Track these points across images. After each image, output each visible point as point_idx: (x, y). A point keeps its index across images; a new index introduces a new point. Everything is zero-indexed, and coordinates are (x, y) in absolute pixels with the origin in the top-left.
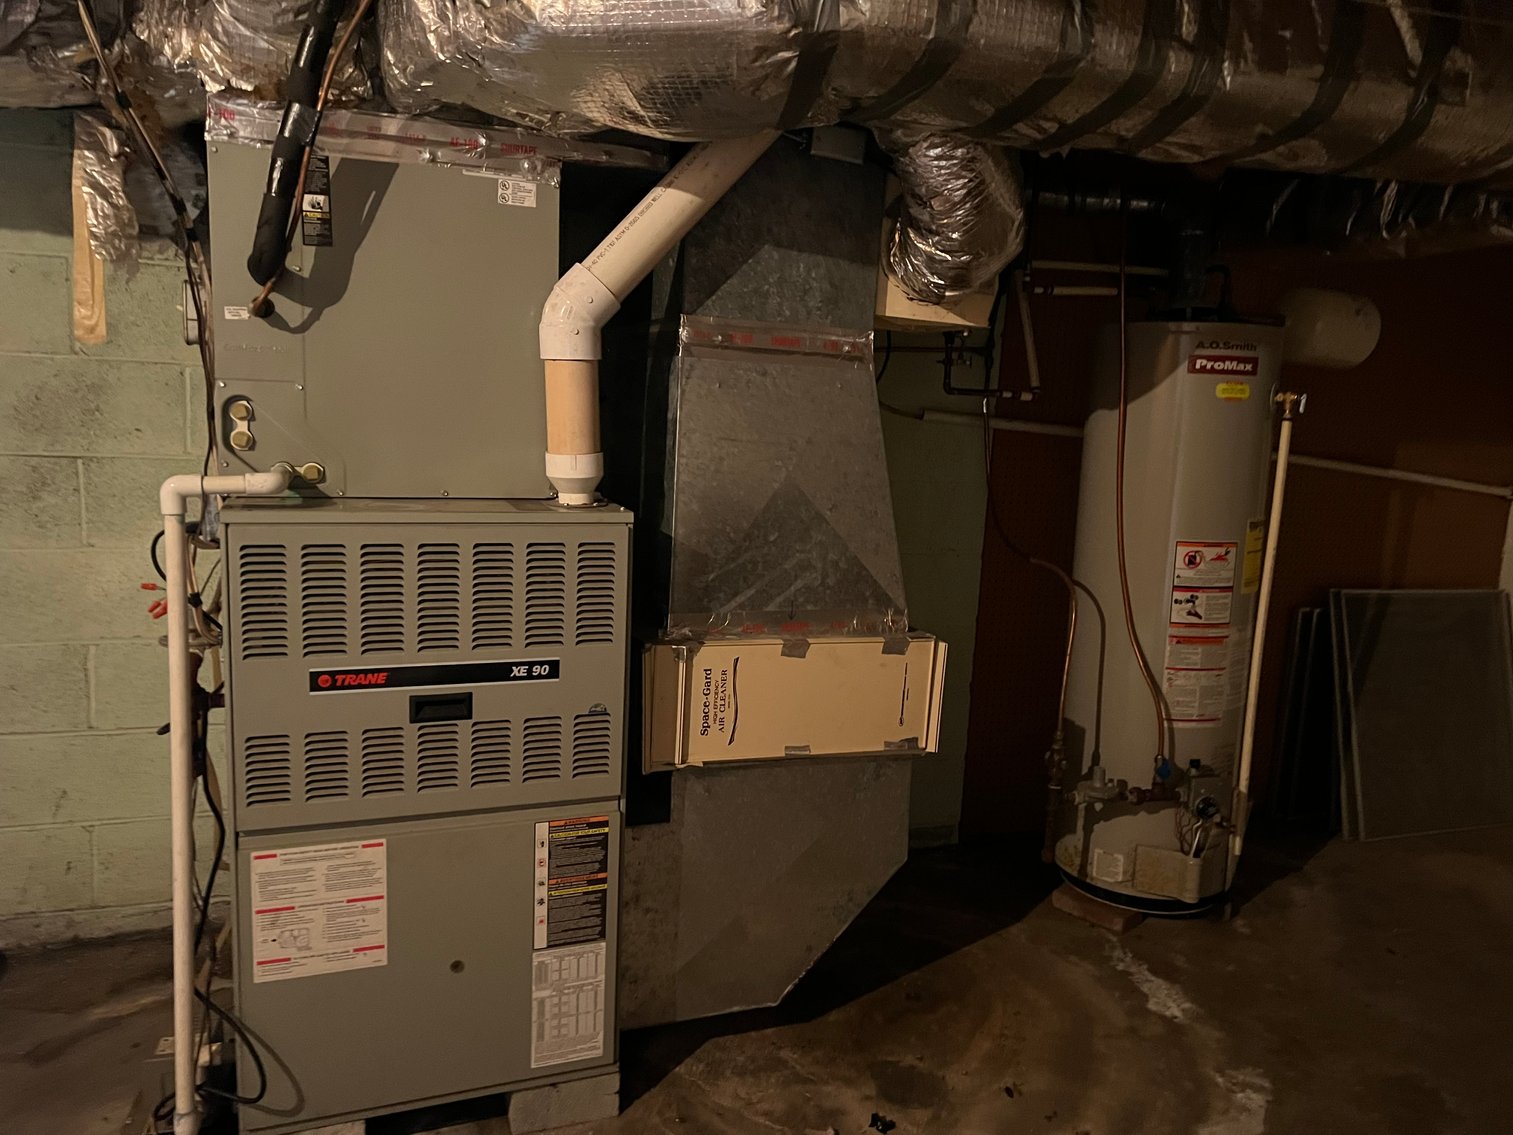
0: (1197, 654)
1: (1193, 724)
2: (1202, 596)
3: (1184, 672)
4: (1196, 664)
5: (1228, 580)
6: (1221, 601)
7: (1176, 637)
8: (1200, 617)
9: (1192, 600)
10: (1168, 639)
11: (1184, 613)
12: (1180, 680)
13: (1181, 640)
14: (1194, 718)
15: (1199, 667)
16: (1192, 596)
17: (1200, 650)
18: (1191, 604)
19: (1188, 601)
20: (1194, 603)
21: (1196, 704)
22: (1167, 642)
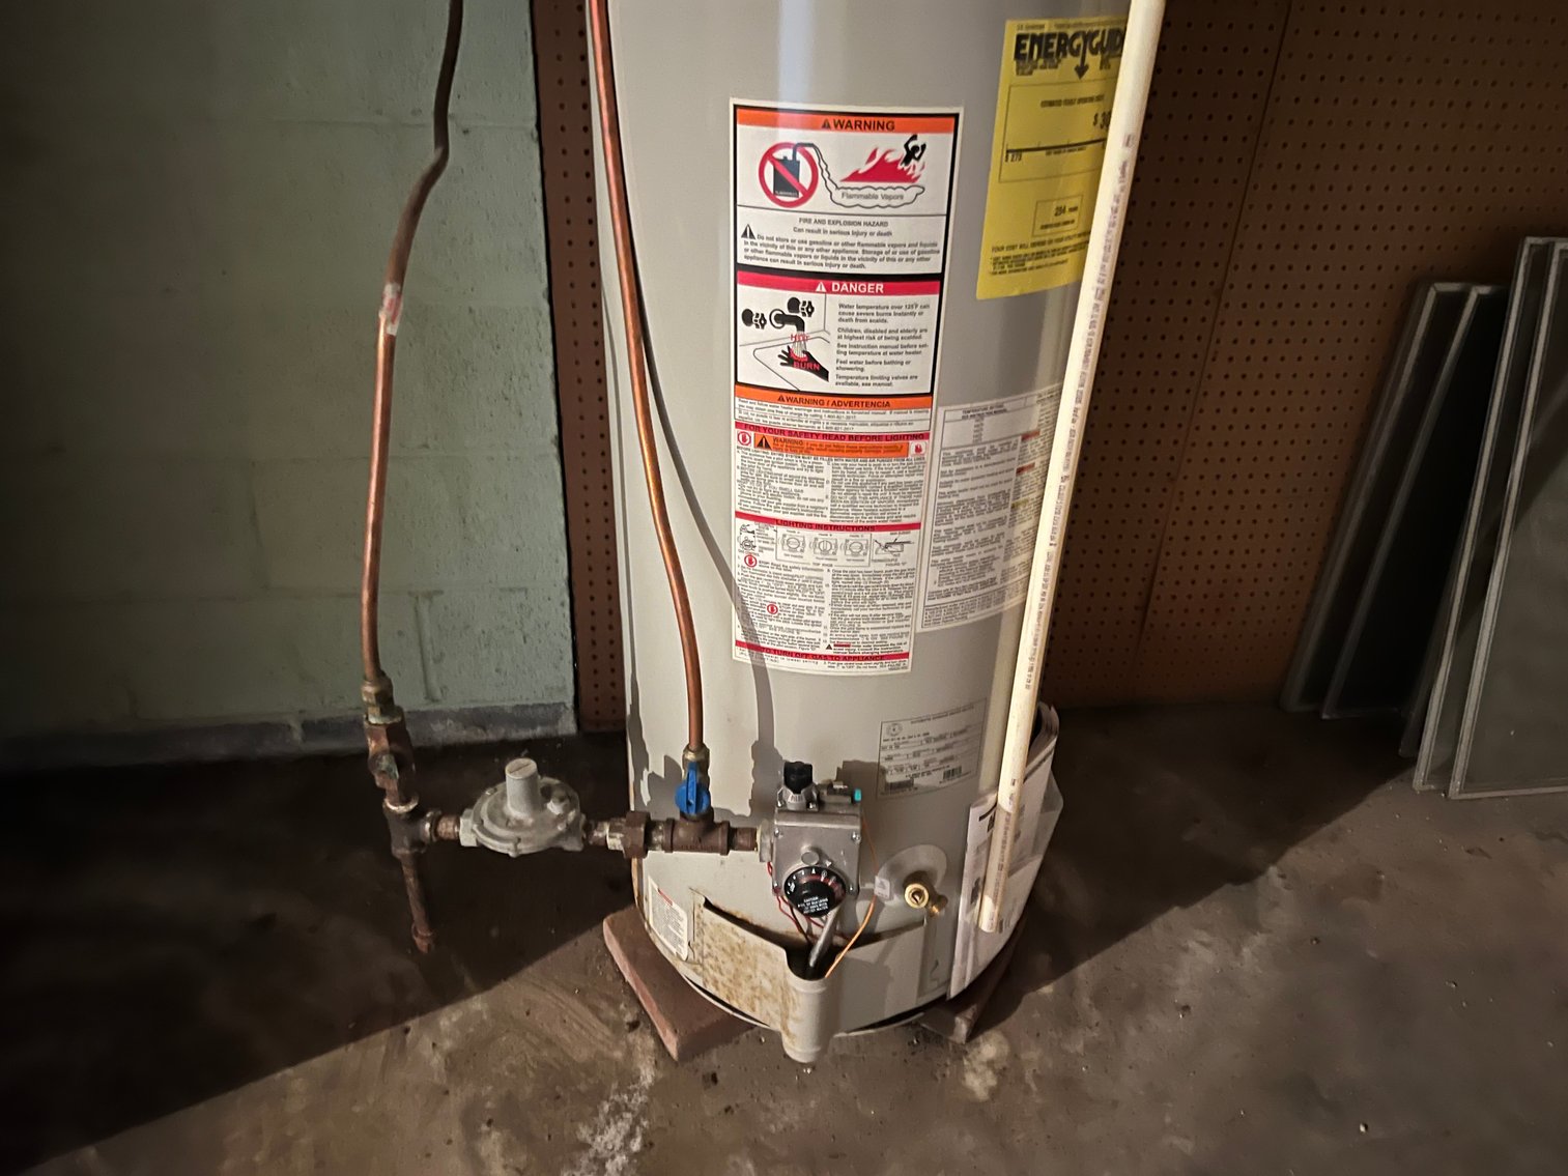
0: (820, 483)
1: (821, 666)
2: (826, 306)
3: (782, 530)
4: (817, 511)
5: (923, 250)
6: (894, 322)
7: (756, 428)
8: (823, 373)
9: (793, 316)
10: (734, 431)
11: (773, 357)
12: (775, 550)
13: (768, 438)
14: (822, 650)
15: (826, 521)
16: (793, 304)
17: (827, 473)
18: (791, 329)
19: (782, 319)
20: (800, 325)
21: (826, 619)
22: (735, 443)
